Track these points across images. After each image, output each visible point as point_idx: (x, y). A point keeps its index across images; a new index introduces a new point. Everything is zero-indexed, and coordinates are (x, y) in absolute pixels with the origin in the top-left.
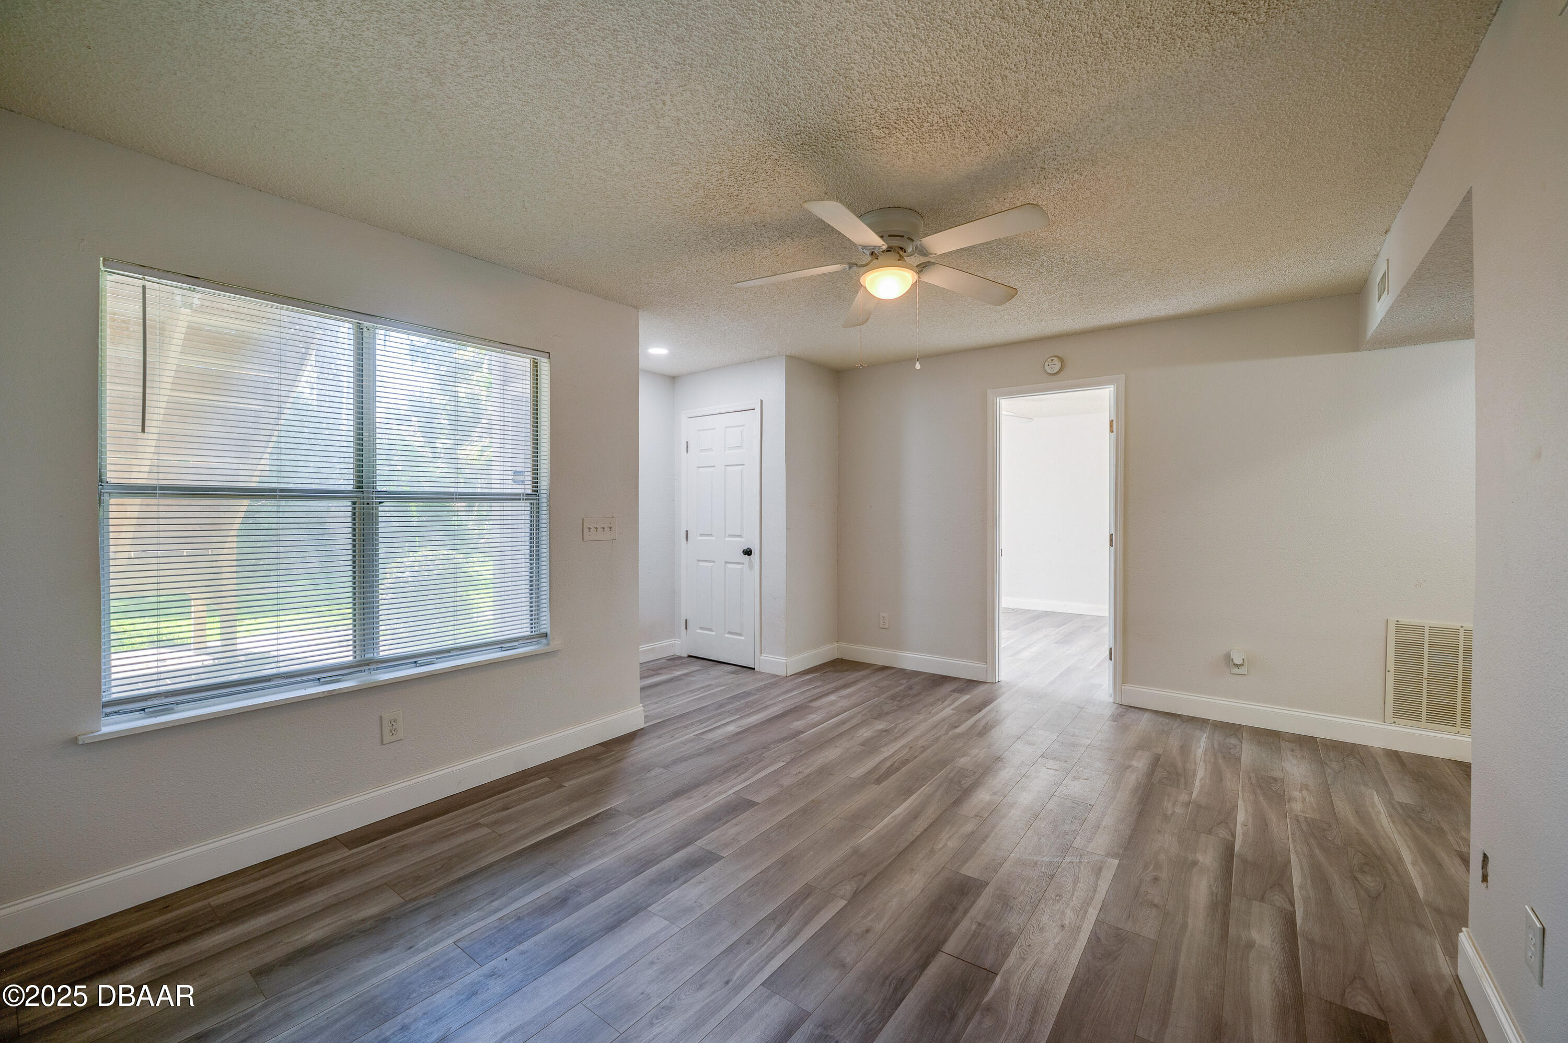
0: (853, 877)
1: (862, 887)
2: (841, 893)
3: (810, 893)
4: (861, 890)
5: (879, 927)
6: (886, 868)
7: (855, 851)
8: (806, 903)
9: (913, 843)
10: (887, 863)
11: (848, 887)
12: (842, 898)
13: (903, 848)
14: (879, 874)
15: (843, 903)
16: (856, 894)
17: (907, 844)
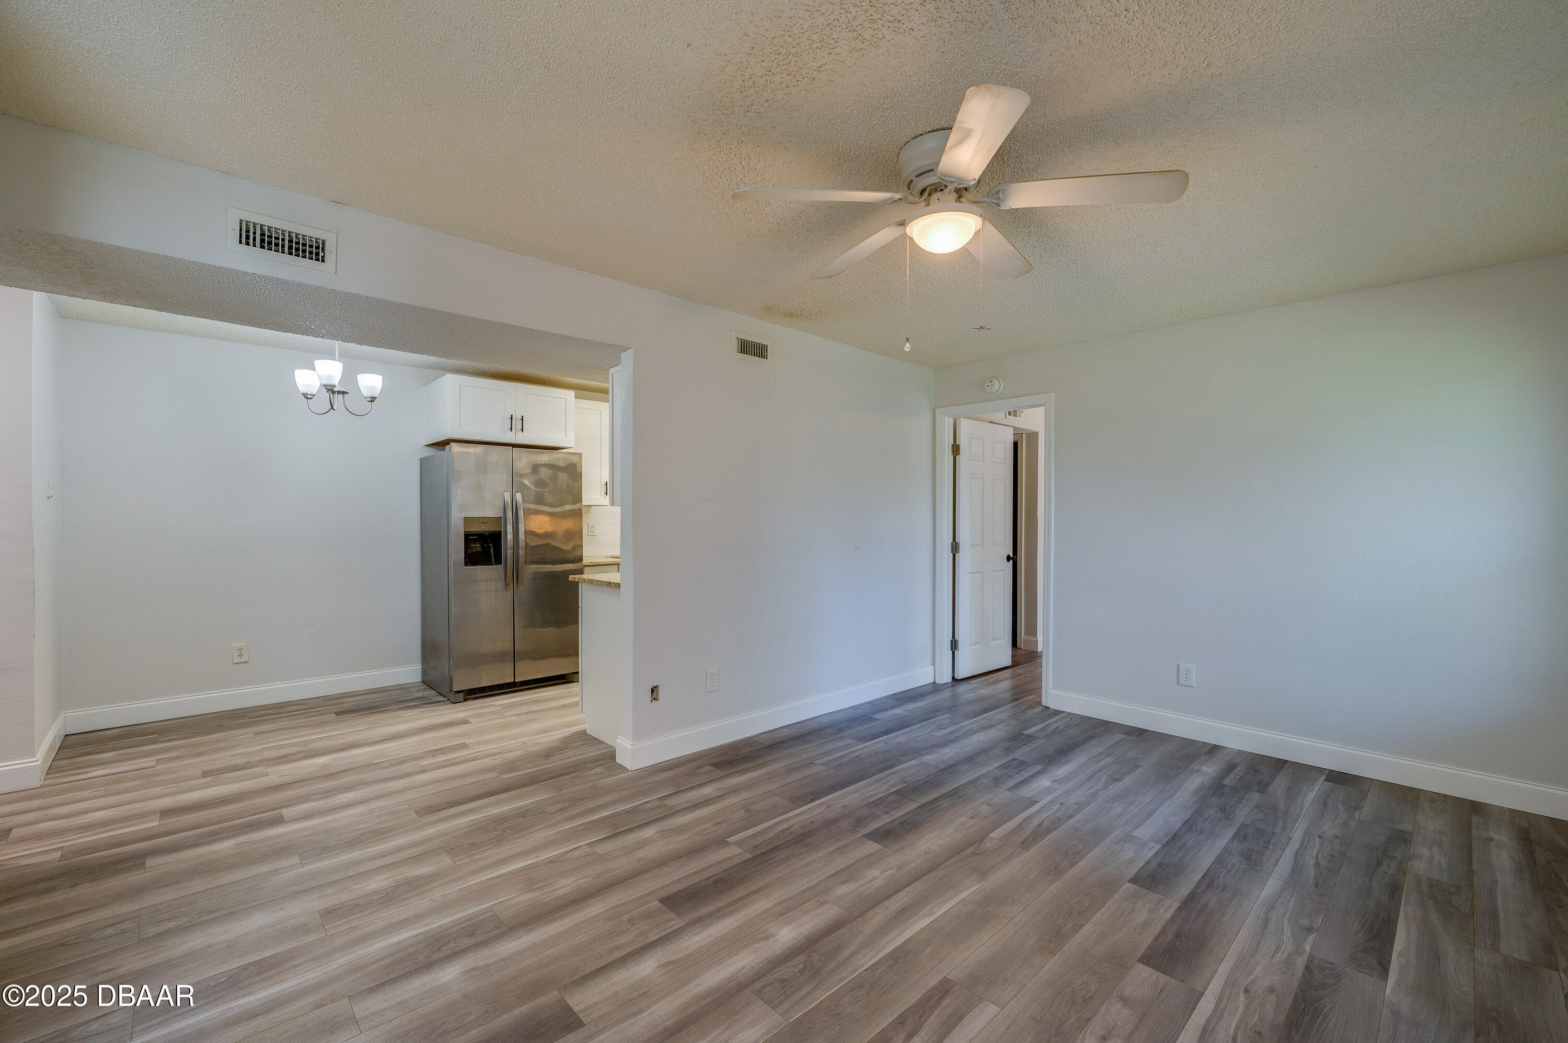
0: (984, 852)
1: (976, 844)
2: (994, 842)
3: (1022, 843)
4: (976, 842)
5: (963, 819)
6: (951, 857)
7: (983, 875)
8: (1023, 837)
9: (917, 879)
10: (950, 861)
11: (988, 845)
12: (993, 838)
13: (931, 874)
14: (959, 853)
15: (992, 835)
16: (981, 840)
17: (924, 879)
